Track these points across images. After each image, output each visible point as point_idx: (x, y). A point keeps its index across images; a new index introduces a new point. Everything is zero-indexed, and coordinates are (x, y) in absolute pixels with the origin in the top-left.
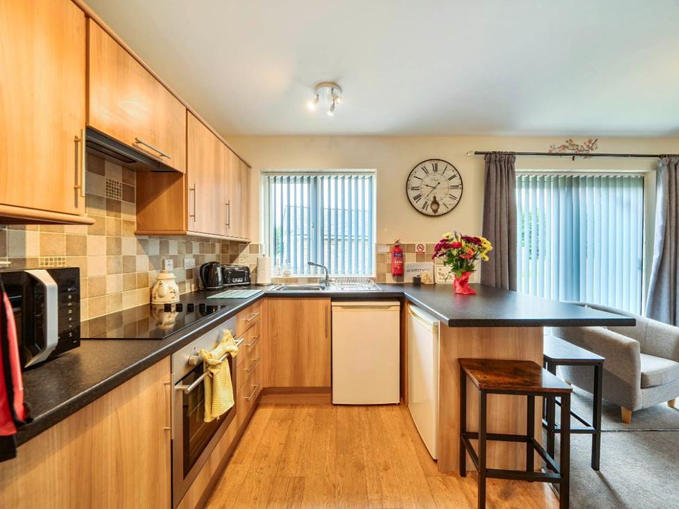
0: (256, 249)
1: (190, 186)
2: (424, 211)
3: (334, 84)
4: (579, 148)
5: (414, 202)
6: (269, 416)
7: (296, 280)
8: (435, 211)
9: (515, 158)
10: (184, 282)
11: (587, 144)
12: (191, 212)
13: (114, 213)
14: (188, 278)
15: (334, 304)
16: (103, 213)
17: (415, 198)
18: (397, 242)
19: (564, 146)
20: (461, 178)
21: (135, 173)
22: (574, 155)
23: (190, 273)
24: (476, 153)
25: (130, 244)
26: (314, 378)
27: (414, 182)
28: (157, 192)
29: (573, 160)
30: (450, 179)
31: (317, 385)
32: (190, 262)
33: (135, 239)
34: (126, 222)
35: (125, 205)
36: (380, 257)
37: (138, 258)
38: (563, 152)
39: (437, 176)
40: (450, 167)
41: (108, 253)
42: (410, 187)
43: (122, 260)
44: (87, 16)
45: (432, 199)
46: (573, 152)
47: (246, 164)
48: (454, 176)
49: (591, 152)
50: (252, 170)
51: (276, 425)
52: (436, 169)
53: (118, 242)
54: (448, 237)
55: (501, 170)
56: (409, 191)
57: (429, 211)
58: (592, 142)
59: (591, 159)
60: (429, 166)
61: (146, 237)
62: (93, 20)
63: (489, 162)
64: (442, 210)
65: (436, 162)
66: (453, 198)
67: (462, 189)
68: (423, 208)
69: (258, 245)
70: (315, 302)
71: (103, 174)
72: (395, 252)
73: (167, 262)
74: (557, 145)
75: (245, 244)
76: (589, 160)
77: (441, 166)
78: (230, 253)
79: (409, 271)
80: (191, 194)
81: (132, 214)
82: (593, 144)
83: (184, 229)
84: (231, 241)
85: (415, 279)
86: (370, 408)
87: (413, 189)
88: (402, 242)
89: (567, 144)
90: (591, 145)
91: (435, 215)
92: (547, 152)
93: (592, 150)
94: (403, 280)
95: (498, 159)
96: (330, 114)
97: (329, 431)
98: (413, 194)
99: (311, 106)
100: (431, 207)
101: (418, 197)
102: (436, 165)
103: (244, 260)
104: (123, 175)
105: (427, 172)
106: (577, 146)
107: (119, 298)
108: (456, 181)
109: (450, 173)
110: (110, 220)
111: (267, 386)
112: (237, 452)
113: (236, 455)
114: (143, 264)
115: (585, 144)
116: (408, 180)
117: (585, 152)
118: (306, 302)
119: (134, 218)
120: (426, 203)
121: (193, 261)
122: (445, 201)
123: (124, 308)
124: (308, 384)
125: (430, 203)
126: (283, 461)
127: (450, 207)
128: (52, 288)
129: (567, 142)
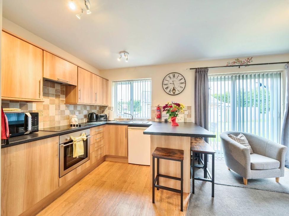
0: (110, 108)
1: (79, 89)
2: (170, 93)
3: (125, 52)
4: (242, 62)
5: (165, 90)
6: (107, 164)
7: (123, 119)
8: (174, 93)
9: (208, 70)
10: (83, 119)
11: (247, 60)
12: (79, 97)
13: (58, 98)
14: (84, 117)
15: (128, 127)
16: (54, 98)
17: (166, 88)
18: (158, 105)
19: (235, 62)
20: (185, 79)
21: (65, 86)
22: (239, 66)
23: (85, 116)
24: (190, 69)
25: (63, 107)
26: (122, 153)
27: (165, 82)
28: (70, 92)
29: (239, 68)
30: (180, 80)
31: (123, 156)
32: (85, 112)
33: (65, 105)
34: (62, 101)
35: (61, 96)
36: (153, 111)
37: (66, 111)
38: (234, 65)
39: (175, 79)
40: (180, 75)
41: (56, 109)
42: (164, 84)
43: (60, 112)
44: (43, 50)
45: (173, 88)
46: (239, 64)
47: (106, 79)
48: (182, 79)
49: (249, 64)
50: (109, 81)
51: (107, 166)
52: (174, 76)
53: (59, 106)
54: (168, 103)
55: (201, 75)
56: (164, 86)
57: (172, 93)
58: (249, 59)
59: (249, 67)
60: (171, 75)
61: (69, 105)
62: (45, 51)
63: (196, 72)
64: (177, 92)
65: (174, 74)
66: (182, 87)
67: (185, 84)
68: (169, 92)
69: (110, 107)
70: (122, 126)
71: (54, 88)
72: (157, 109)
73: (76, 112)
74: (231, 62)
75: (106, 106)
76: (247, 67)
77: (176, 75)
78: (102, 110)
79: (163, 117)
80: (79, 92)
81: (64, 98)
82: (250, 60)
83: (77, 102)
84: (102, 106)
85: (165, 120)
86: (140, 166)
87: (165, 85)
88: (160, 105)
89: (235, 61)
90: (249, 60)
91: (174, 95)
92: (226, 65)
93: (249, 62)
94: (161, 120)
95: (200, 71)
96: (127, 61)
97: (122, 171)
98: (165, 87)
99: (119, 60)
100: (173, 92)
101: (167, 88)
102: (174, 75)
103: (106, 112)
104: (61, 87)
105: (170, 78)
106: (241, 61)
107: (59, 122)
108: (183, 81)
109: (180, 77)
110: (57, 100)
111: (107, 154)
112: (92, 172)
113: (91, 173)
114: (67, 112)
115: (246, 60)
116: (163, 81)
117: (245, 64)
118: (119, 126)
119: (64, 99)
120: (170, 90)
121: (87, 112)
122: (178, 89)
123: (61, 125)
124: (120, 155)
125: (172, 90)
126: (103, 176)
127: (180, 91)
128: (30, 117)
129: (236, 60)
